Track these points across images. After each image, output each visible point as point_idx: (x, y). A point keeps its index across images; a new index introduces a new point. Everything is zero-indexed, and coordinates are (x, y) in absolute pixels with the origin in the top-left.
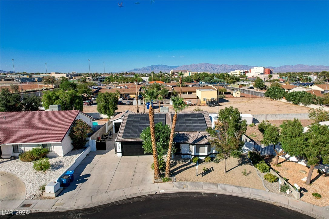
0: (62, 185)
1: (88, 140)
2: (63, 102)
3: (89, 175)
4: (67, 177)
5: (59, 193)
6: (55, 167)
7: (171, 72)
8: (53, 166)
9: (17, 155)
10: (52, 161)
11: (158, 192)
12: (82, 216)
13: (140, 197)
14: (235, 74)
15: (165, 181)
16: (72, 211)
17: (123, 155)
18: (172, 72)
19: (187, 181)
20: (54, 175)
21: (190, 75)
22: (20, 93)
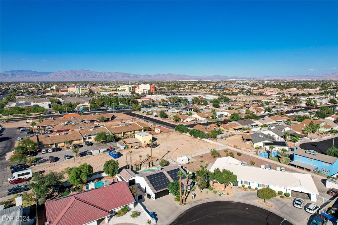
6: (139, 214)
9: (113, 214)
11: (187, 209)
17: (156, 199)
18: (56, 87)
19: (191, 202)
20: (144, 217)
21: (79, 91)
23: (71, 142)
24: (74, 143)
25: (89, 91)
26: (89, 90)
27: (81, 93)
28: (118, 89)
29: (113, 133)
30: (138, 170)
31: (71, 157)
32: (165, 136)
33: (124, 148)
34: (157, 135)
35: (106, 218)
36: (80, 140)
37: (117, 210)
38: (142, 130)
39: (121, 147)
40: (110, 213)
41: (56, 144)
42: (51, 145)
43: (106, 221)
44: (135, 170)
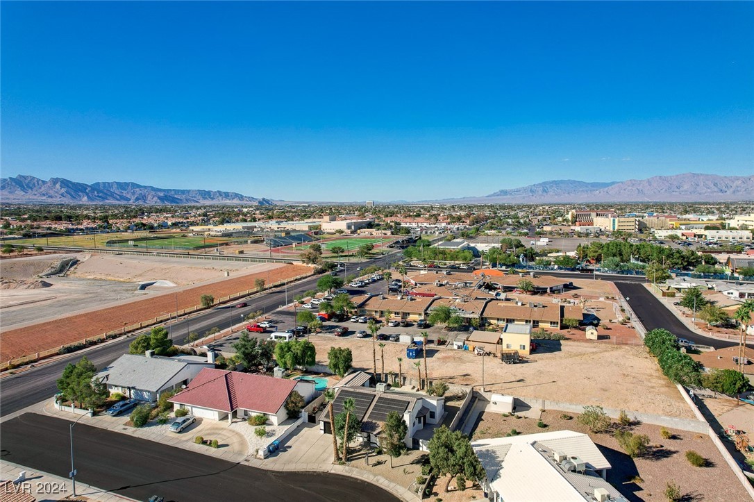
0: (270, 451)
1: (301, 412)
2: (294, 354)
3: (290, 447)
4: (273, 446)
5: (266, 457)
6: (269, 435)
7: (570, 213)
8: (268, 433)
9: (246, 417)
10: (268, 428)
11: (330, 472)
12: (275, 476)
13: (315, 472)
14: (747, 223)
15: (340, 464)
16: (270, 471)
17: (325, 433)
18: (573, 214)
19: (357, 467)
20: (267, 442)
21: (614, 224)
22: (265, 289)
23: (405, 315)
24: (411, 318)
25: (637, 227)
26: (637, 223)
27: (616, 228)
28: (729, 224)
29: (485, 315)
30: (397, 385)
31: (367, 336)
32: (594, 350)
33: (459, 347)
34: (579, 344)
35: (230, 416)
36: (420, 315)
37: (253, 414)
38: (557, 323)
39: (455, 343)
40: (232, 409)
41: (382, 312)
42: (376, 312)
43: (230, 420)
44: (391, 383)
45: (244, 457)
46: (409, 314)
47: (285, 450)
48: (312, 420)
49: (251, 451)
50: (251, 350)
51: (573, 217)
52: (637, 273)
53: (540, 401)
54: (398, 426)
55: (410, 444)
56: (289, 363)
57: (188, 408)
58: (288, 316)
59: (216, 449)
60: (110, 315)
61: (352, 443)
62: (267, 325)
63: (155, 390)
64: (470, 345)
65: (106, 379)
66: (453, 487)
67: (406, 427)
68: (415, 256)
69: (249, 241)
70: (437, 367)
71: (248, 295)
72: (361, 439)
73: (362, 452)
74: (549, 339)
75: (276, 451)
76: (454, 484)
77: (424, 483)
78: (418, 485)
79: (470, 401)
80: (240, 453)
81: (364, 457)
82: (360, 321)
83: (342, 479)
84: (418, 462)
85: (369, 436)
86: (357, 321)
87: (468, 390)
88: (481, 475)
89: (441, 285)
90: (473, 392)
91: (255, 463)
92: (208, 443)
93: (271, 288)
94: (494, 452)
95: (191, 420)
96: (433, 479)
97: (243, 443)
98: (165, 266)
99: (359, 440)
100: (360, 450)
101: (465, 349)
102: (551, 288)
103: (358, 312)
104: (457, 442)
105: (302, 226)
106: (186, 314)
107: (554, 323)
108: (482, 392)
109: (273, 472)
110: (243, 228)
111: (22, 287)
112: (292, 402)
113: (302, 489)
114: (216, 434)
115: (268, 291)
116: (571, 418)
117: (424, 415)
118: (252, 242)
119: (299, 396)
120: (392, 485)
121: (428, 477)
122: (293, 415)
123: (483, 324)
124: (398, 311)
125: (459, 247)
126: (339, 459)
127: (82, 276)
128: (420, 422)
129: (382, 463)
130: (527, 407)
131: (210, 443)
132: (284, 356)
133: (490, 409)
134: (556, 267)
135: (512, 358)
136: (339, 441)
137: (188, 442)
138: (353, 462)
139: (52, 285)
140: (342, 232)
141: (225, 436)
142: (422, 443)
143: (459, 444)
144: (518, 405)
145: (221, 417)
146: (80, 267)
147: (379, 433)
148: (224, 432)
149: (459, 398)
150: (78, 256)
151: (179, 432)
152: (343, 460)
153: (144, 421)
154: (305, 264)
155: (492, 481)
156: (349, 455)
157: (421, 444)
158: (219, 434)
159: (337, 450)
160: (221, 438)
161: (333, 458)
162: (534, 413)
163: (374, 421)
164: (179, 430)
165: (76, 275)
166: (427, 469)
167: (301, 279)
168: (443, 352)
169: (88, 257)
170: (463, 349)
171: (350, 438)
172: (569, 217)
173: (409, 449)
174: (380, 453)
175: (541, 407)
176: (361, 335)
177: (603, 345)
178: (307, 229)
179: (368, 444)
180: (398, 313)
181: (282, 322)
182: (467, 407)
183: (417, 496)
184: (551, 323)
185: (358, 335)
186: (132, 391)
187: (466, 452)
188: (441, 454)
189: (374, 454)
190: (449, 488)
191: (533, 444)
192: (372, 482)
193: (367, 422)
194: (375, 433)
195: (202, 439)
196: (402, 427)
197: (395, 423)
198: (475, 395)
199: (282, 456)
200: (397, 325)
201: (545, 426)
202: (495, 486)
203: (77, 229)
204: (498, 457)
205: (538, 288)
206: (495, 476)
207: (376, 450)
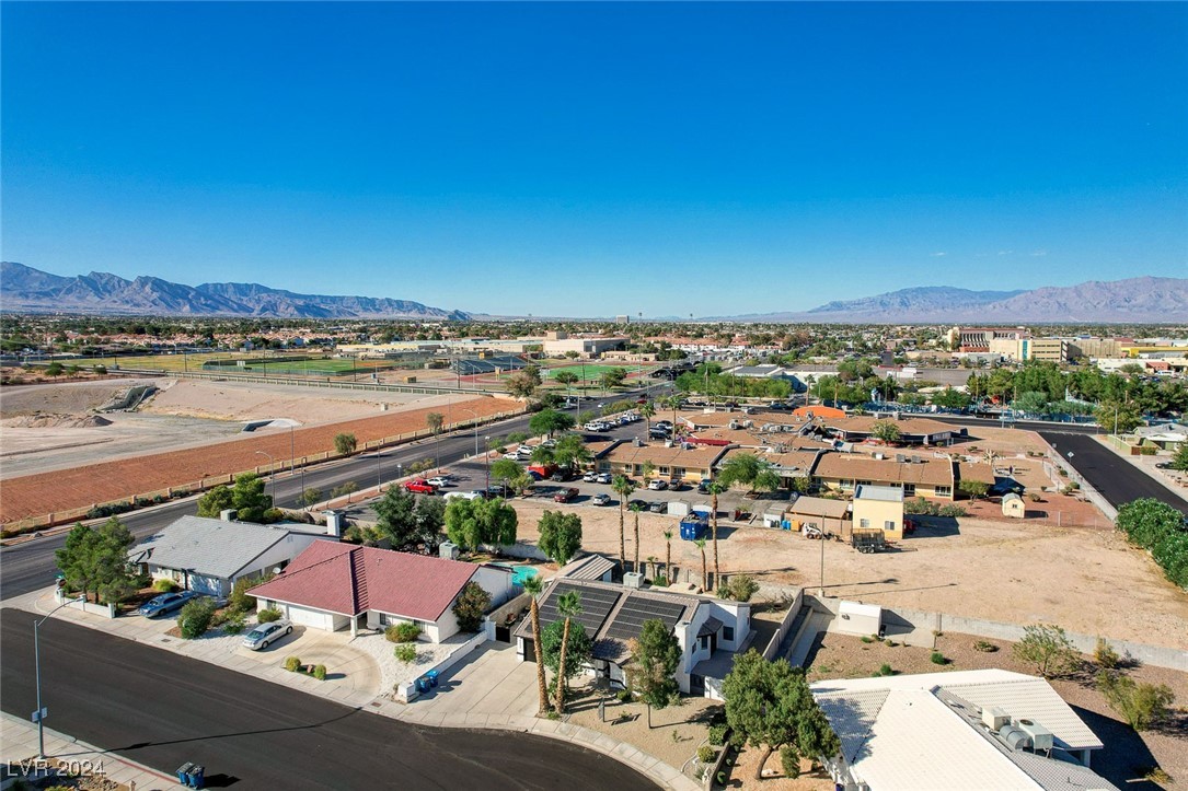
0: (419, 688)
1: (484, 621)
2: (479, 522)
3: (458, 683)
4: (426, 679)
5: (412, 700)
6: (422, 659)
7: (950, 332)
8: (420, 656)
9: (383, 627)
10: (419, 648)
11: (529, 731)
12: (423, 734)
13: (502, 730)
15: (550, 717)
16: (416, 725)
17: (525, 660)
18: (954, 334)
19: (582, 725)
20: (416, 672)
21: (1025, 349)
22: (445, 432)
23: (678, 471)
24: (688, 477)
25: (1065, 354)
26: (1065, 348)
27: (1029, 355)
29: (818, 474)
30: (662, 582)
31: (610, 503)
32: (1021, 534)
33: (774, 525)
34: (990, 523)
35: (353, 623)
36: (703, 472)
37: (396, 622)
38: (949, 489)
39: (766, 516)
40: (357, 610)
41: (638, 467)
42: (627, 466)
43: (353, 631)
44: (652, 579)
45: (372, 699)
46: (684, 470)
47: (449, 688)
48: (503, 636)
49: (386, 687)
50: (403, 515)
51: (954, 338)
52: (1077, 420)
53: (933, 617)
54: (663, 647)
55: (686, 685)
56: (468, 537)
57: (281, 607)
58: (478, 471)
59: (322, 682)
60: (182, 461)
61: (575, 678)
62: (441, 483)
63: (227, 576)
64: (794, 520)
65: (147, 555)
66: (771, 771)
67: (678, 650)
68: (695, 388)
69: (427, 365)
70: (734, 555)
71: (416, 439)
72: (592, 674)
73: (593, 697)
74: (936, 515)
75: (432, 690)
76: (776, 763)
77: (713, 760)
78: (703, 765)
79: (799, 613)
80: (365, 690)
81: (597, 707)
82: (599, 480)
83: (554, 746)
84: (700, 719)
85: (607, 669)
86: (595, 481)
87: (794, 593)
88: (831, 747)
89: (740, 428)
90: (804, 596)
91: (390, 710)
92: (309, 671)
93: (455, 429)
94: (855, 704)
95: (284, 629)
96: (732, 753)
97: (372, 671)
98: (289, 397)
99: (587, 675)
100: (589, 693)
101: (785, 528)
102: (930, 437)
103: (598, 467)
104: (783, 681)
105: (514, 346)
106: (308, 464)
107: (943, 489)
108: (819, 596)
109: (421, 727)
110: (420, 348)
111: (65, 424)
112: (468, 602)
113: (475, 763)
114: (326, 654)
115: (448, 435)
116: (995, 649)
117: (714, 633)
118: (431, 367)
119: (480, 591)
120: (651, 761)
121: (722, 749)
122: (468, 626)
123: (815, 487)
124: (665, 465)
125: (769, 374)
126: (550, 708)
127: (161, 412)
128: (704, 645)
129: (631, 719)
130: (907, 627)
131: (312, 671)
132: (459, 525)
133: (836, 627)
134: (934, 408)
135: (870, 543)
136: (550, 674)
137: (273, 668)
138: (575, 715)
139: (111, 423)
140: (577, 355)
141: (341, 658)
142: (710, 683)
143: (786, 685)
144: (891, 623)
145: (338, 627)
146: (158, 398)
147: (626, 662)
148: (340, 653)
149: (777, 607)
150: (159, 382)
151: (261, 650)
152: (557, 710)
153: (200, 628)
154: (513, 398)
155: (854, 761)
156: (569, 702)
157: (706, 684)
158: (331, 655)
159: (545, 692)
160: (333, 662)
161: (537, 706)
162: (921, 637)
163: (617, 640)
164: (259, 645)
165: (152, 409)
166: (720, 732)
167: (504, 418)
168: (744, 531)
169: (172, 383)
170: (781, 527)
171: (571, 669)
172: (948, 338)
173: (683, 695)
174: (627, 699)
175: (934, 628)
176: (600, 501)
177: (1035, 527)
178: (521, 351)
179: (605, 682)
180: (665, 470)
181: (467, 479)
182: (794, 622)
183: (700, 785)
184: (937, 488)
185: (596, 501)
186: (190, 577)
187: (800, 701)
188: (751, 704)
189: (616, 701)
190: (764, 773)
191: (935, 690)
192: (612, 755)
193: (605, 641)
194: (619, 661)
195: (299, 662)
196: (671, 649)
197: (658, 641)
198: (807, 603)
199: (442, 699)
200: (663, 487)
201: (946, 661)
202: (860, 771)
203: (164, 346)
204: (863, 714)
205: (907, 437)
206: (858, 752)
207: (621, 694)
